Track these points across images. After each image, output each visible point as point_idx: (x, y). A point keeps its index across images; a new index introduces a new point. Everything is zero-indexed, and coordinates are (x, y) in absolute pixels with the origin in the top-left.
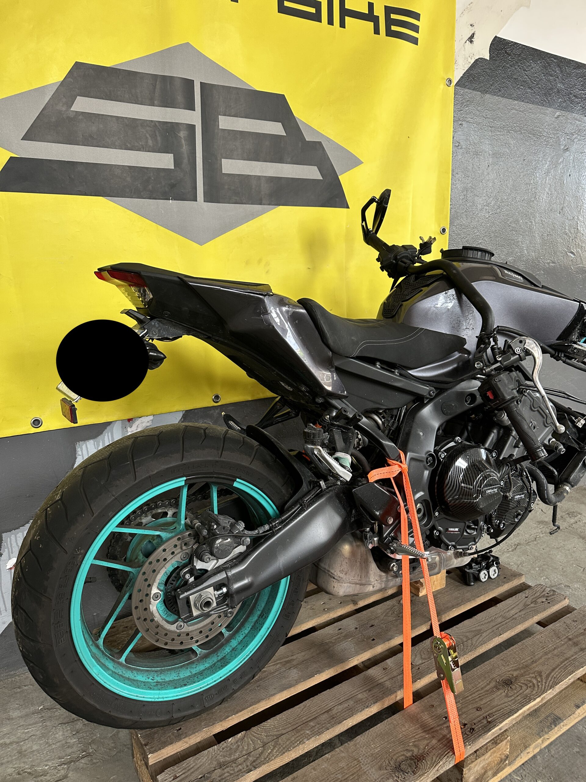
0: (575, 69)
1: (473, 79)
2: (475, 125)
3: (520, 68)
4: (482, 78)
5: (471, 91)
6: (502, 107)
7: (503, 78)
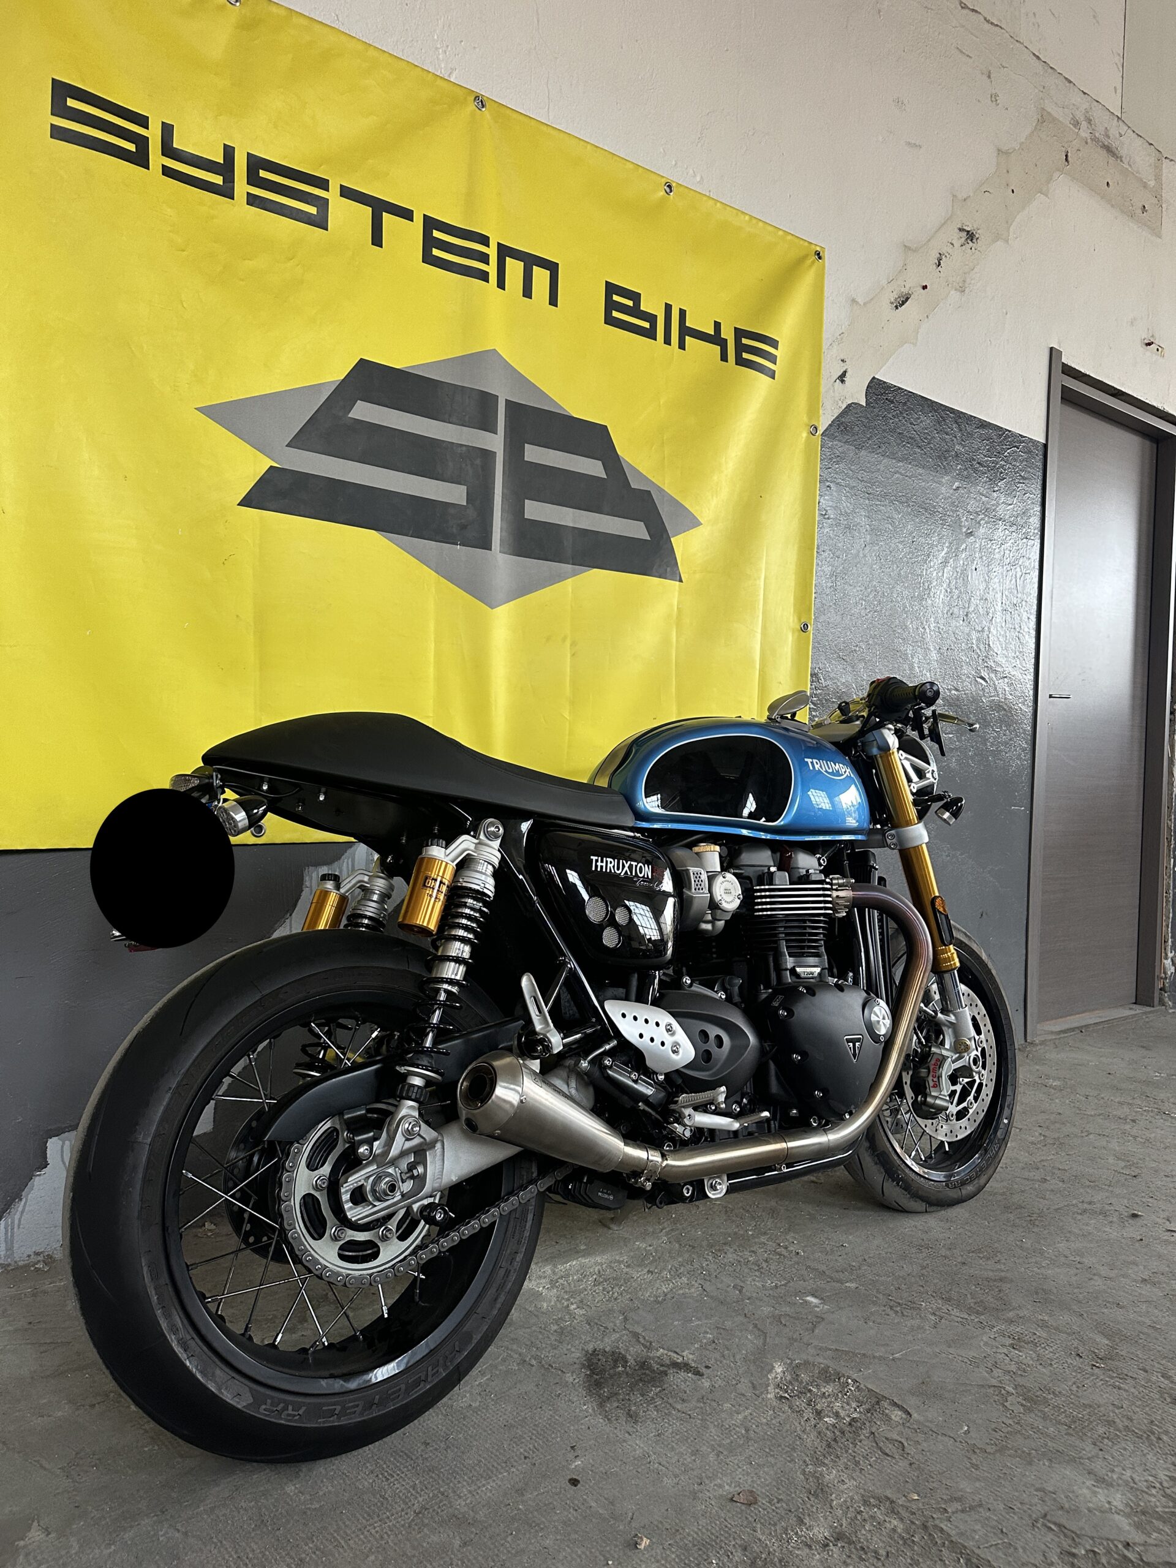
0: (978, 428)
1: (845, 428)
2: (847, 489)
3: (906, 421)
4: (857, 429)
5: (842, 444)
6: (882, 469)
7: (884, 431)
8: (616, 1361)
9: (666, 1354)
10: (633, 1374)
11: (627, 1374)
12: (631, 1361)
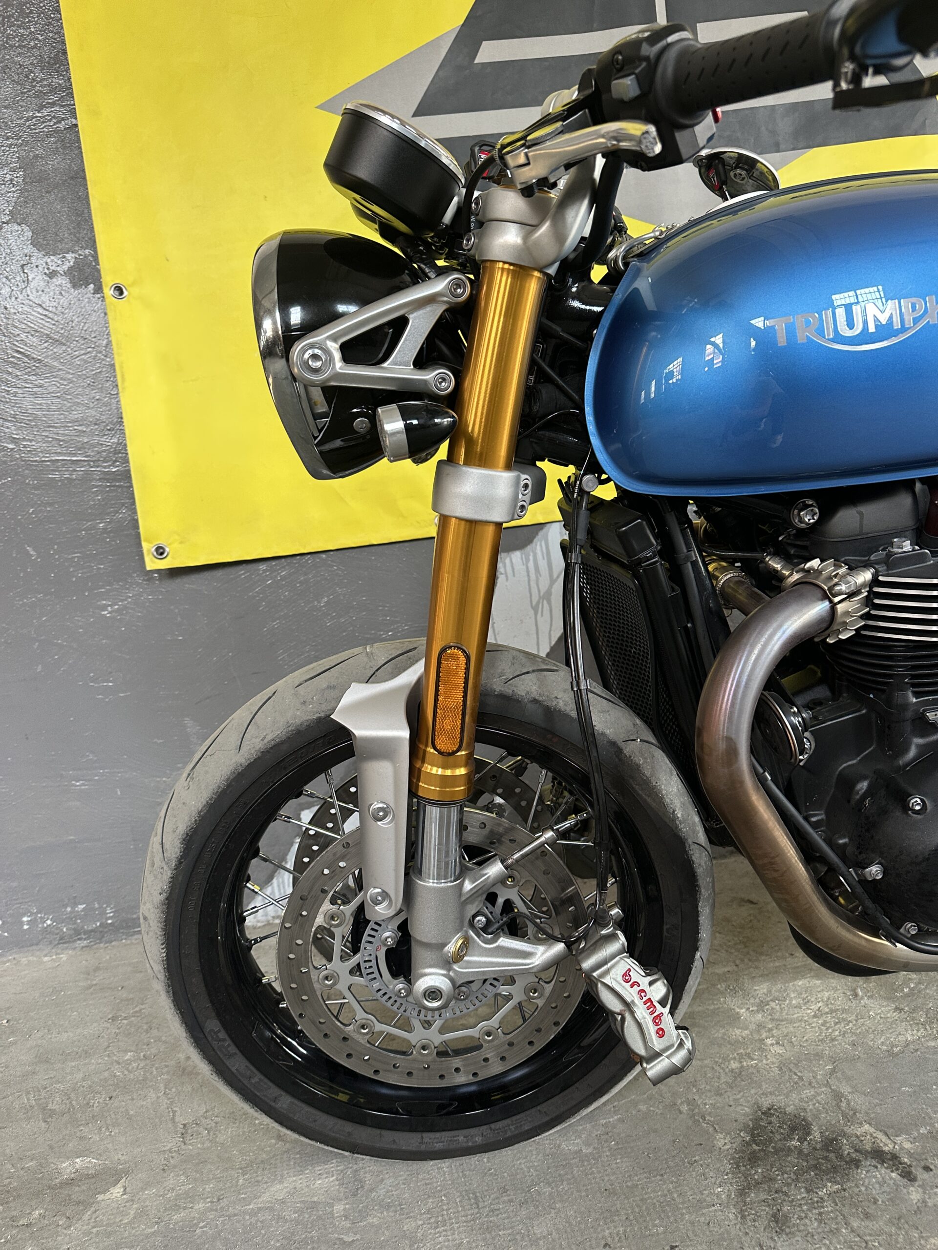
8: (793, 1129)
9: (871, 1135)
10: (808, 1155)
11: (800, 1152)
12: (816, 1135)
